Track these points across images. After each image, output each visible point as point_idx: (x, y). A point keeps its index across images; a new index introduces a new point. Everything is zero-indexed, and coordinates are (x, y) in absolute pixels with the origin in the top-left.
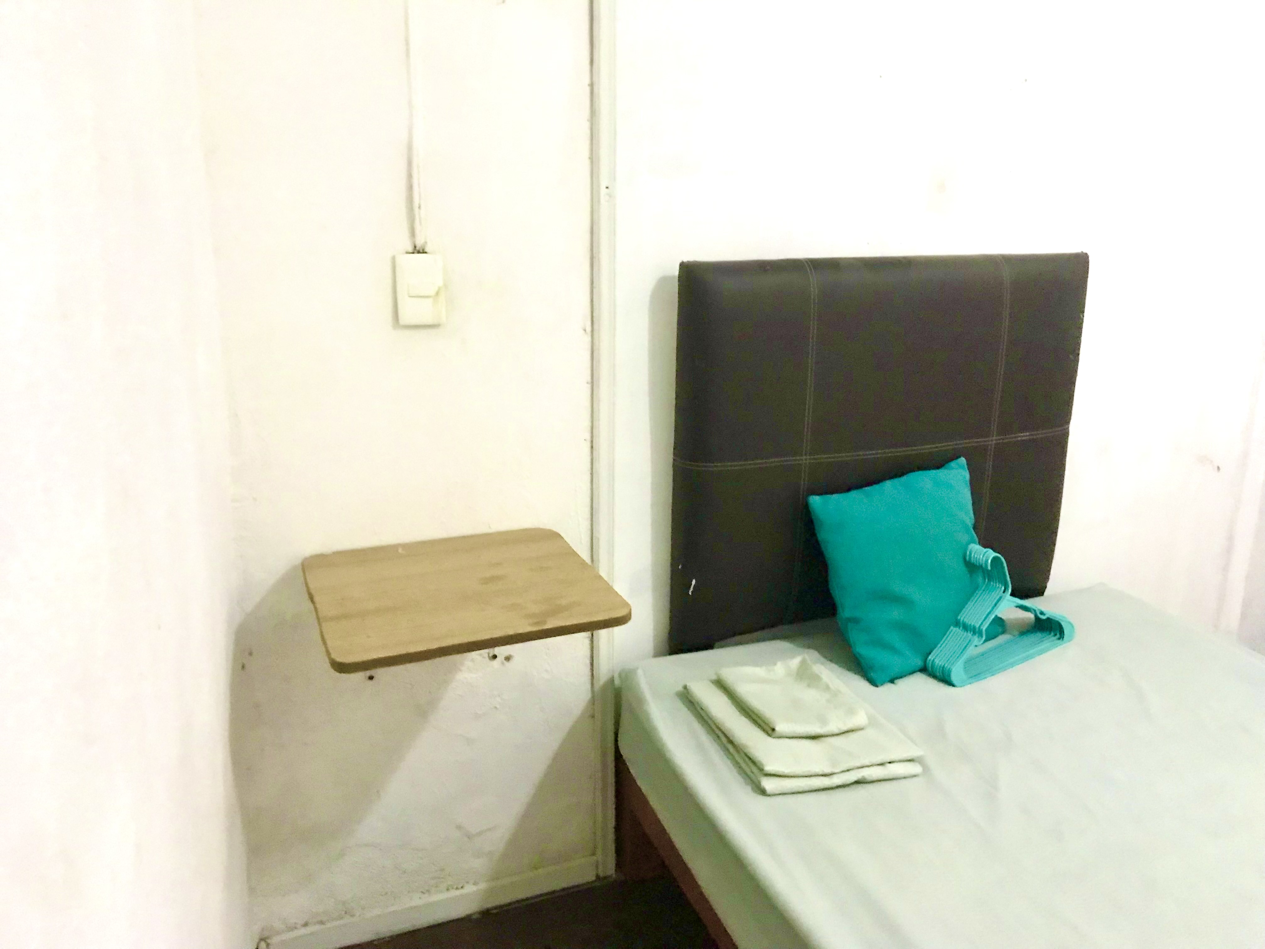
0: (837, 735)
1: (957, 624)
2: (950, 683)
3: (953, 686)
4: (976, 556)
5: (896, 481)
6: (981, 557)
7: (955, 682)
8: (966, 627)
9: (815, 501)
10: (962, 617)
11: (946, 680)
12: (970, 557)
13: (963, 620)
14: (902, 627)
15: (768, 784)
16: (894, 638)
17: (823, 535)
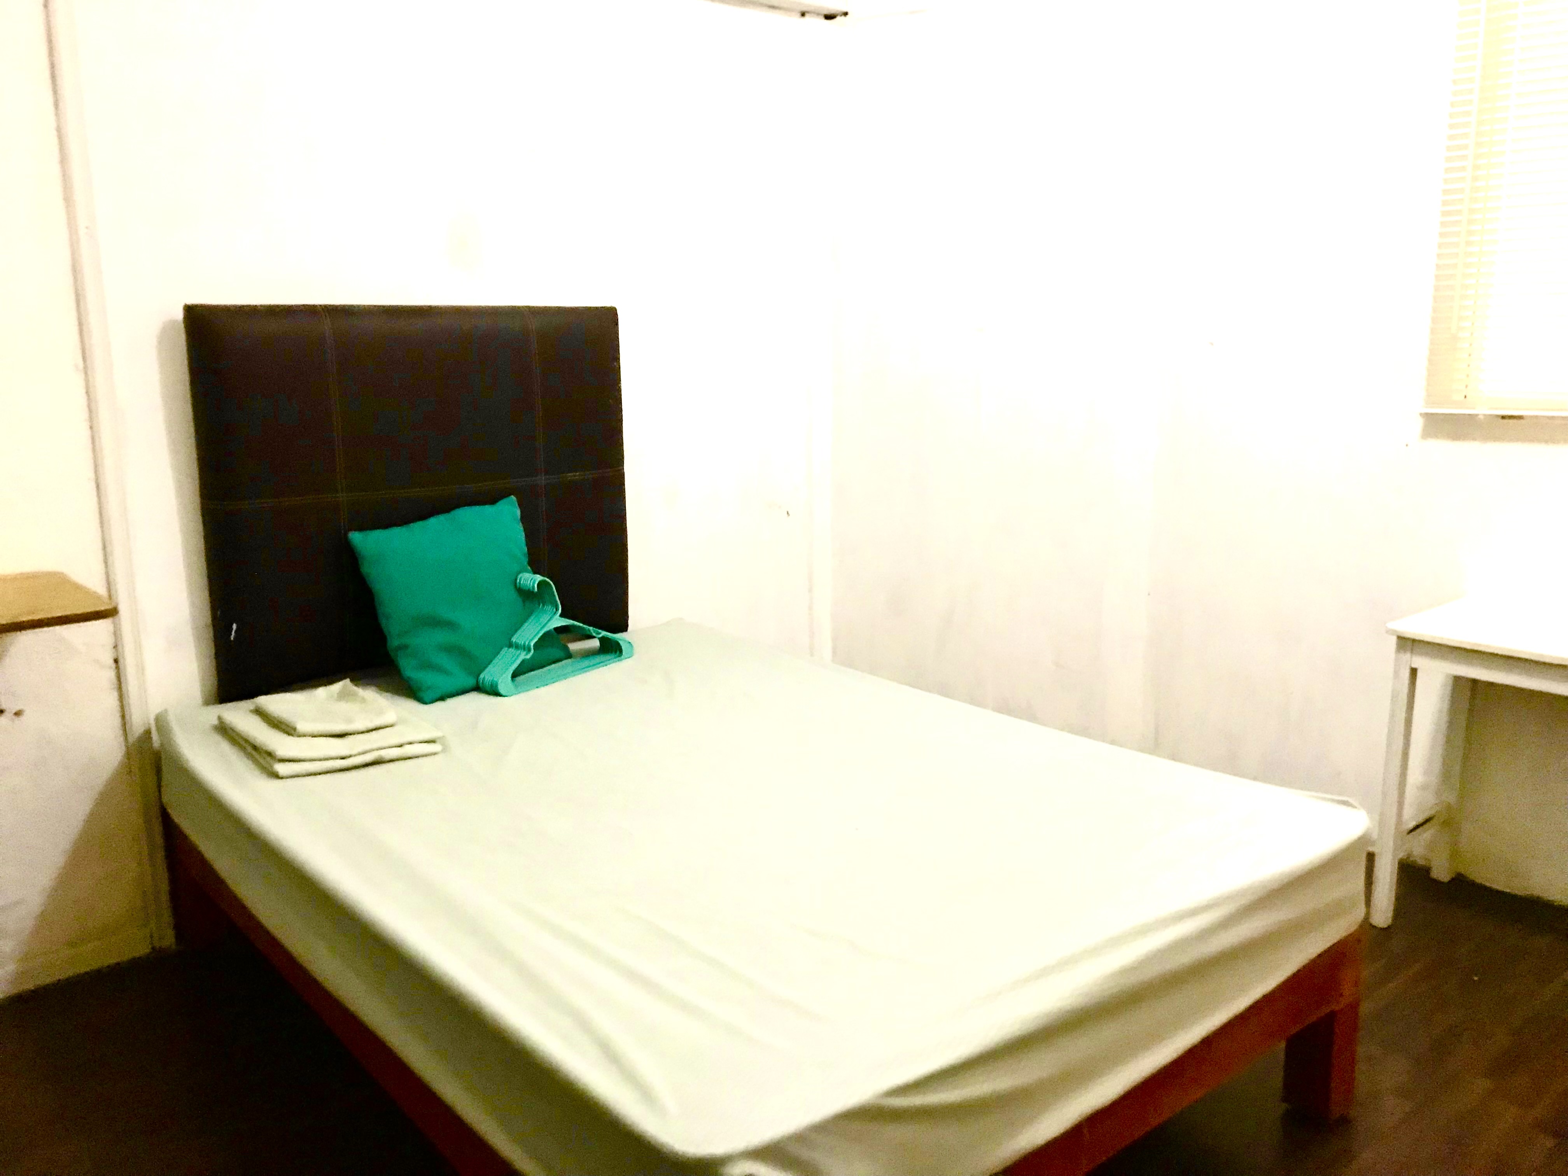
0: (362, 733)
1: (510, 645)
2: (497, 694)
3: (501, 695)
4: (524, 582)
5: (442, 518)
6: (529, 582)
7: (502, 692)
8: (517, 647)
9: (356, 538)
10: (514, 640)
11: (494, 692)
12: (520, 583)
13: (515, 641)
14: (453, 650)
15: (281, 769)
16: (444, 660)
17: (367, 569)
